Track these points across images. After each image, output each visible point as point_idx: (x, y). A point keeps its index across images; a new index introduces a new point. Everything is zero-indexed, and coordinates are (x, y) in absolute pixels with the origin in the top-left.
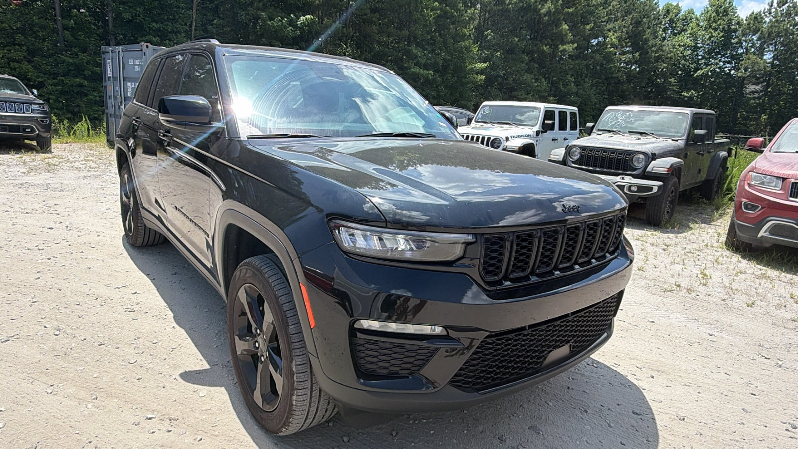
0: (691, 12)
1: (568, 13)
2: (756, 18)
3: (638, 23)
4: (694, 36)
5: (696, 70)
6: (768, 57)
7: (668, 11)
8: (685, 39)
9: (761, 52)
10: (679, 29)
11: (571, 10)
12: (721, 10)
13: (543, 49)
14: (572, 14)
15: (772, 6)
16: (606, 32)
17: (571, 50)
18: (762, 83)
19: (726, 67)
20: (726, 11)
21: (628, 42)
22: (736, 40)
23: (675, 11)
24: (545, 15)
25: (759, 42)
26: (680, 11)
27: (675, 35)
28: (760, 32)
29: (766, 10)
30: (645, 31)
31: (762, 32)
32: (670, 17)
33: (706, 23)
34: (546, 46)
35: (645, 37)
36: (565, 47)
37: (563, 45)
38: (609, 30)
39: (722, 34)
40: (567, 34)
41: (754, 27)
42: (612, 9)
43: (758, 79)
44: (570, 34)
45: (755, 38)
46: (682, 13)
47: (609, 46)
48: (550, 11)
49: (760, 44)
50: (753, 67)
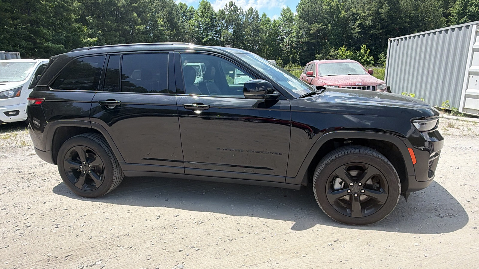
0: (192, 8)
1: (134, 7)
2: (222, 12)
3: (170, 13)
4: (197, 20)
5: (203, 38)
6: (231, 31)
7: (181, 7)
8: (193, 22)
9: (227, 28)
10: (189, 17)
11: (136, 5)
12: (206, 7)
13: (126, 28)
14: (137, 7)
15: (227, 7)
16: (156, 18)
17: (143, 29)
18: (231, 43)
19: (215, 37)
20: (209, 8)
21: (168, 24)
22: (216, 23)
23: (185, 7)
24: (121, 8)
25: (225, 24)
26: (187, 7)
27: (188, 20)
28: (225, 19)
29: (225, 9)
30: (175, 18)
31: (226, 19)
32: (183, 10)
33: (201, 14)
34: (127, 27)
35: (175, 21)
36: (139, 27)
37: (137, 26)
38: (158, 17)
39: (210, 20)
40: (137, 19)
41: (222, 17)
42: (156, 5)
43: (229, 42)
44: (140, 19)
45: (223, 22)
46: (188, 8)
47: (160, 26)
48: (124, 5)
49: (226, 25)
50: (227, 36)
